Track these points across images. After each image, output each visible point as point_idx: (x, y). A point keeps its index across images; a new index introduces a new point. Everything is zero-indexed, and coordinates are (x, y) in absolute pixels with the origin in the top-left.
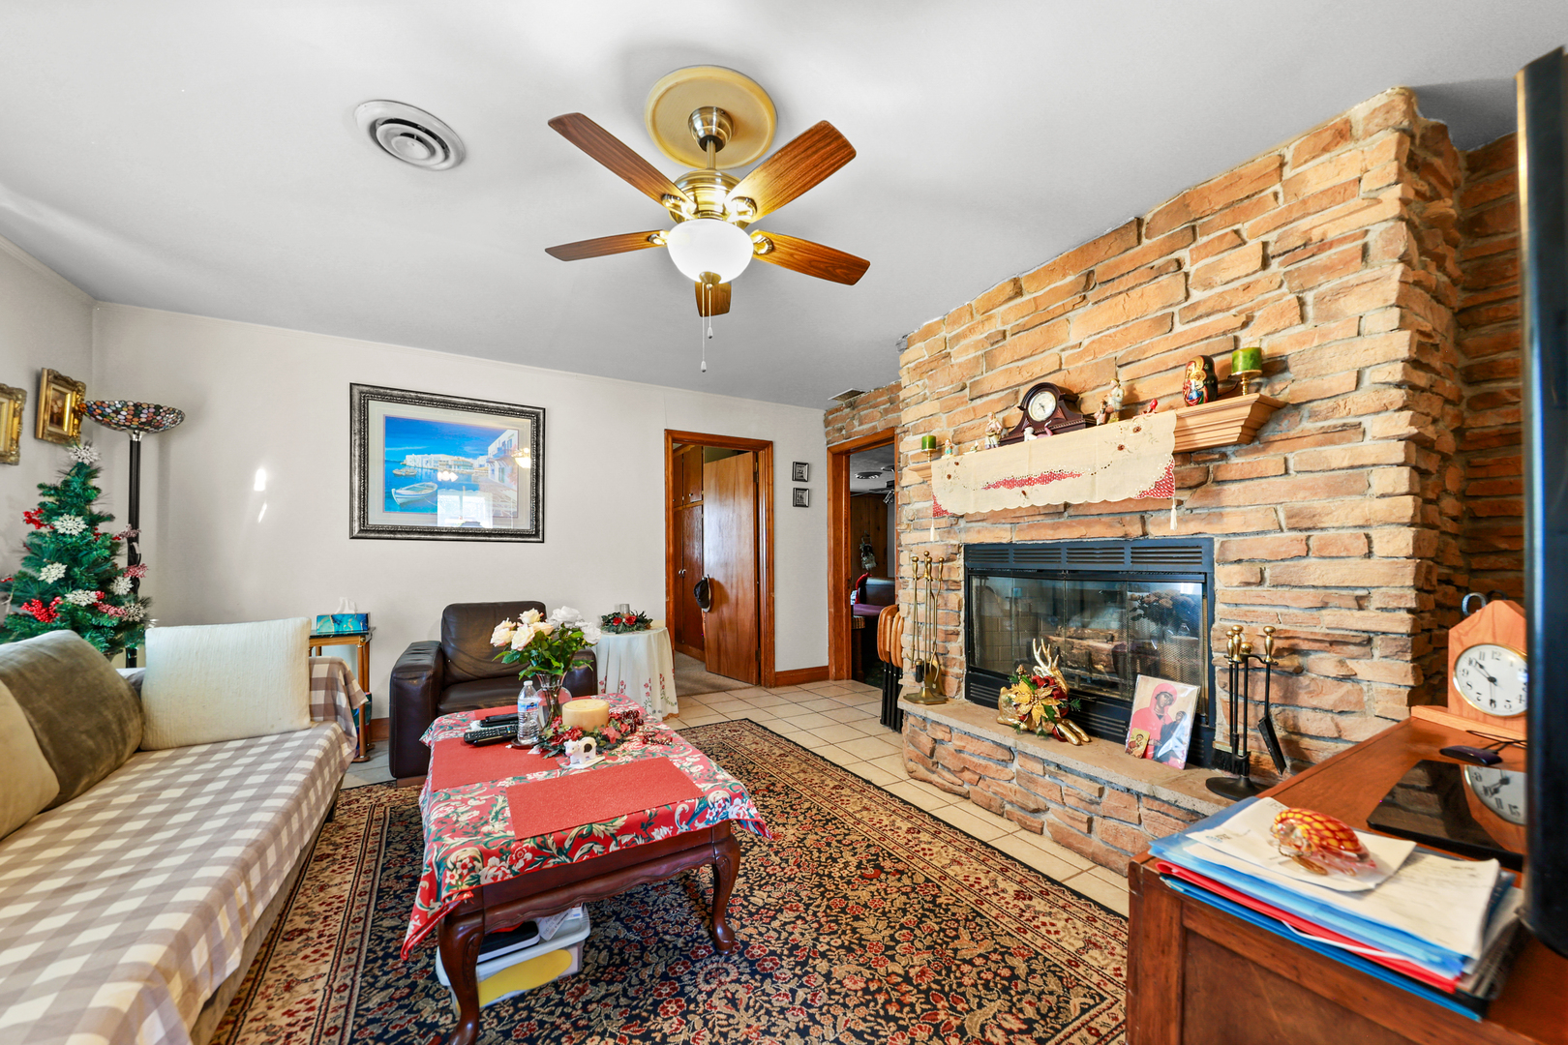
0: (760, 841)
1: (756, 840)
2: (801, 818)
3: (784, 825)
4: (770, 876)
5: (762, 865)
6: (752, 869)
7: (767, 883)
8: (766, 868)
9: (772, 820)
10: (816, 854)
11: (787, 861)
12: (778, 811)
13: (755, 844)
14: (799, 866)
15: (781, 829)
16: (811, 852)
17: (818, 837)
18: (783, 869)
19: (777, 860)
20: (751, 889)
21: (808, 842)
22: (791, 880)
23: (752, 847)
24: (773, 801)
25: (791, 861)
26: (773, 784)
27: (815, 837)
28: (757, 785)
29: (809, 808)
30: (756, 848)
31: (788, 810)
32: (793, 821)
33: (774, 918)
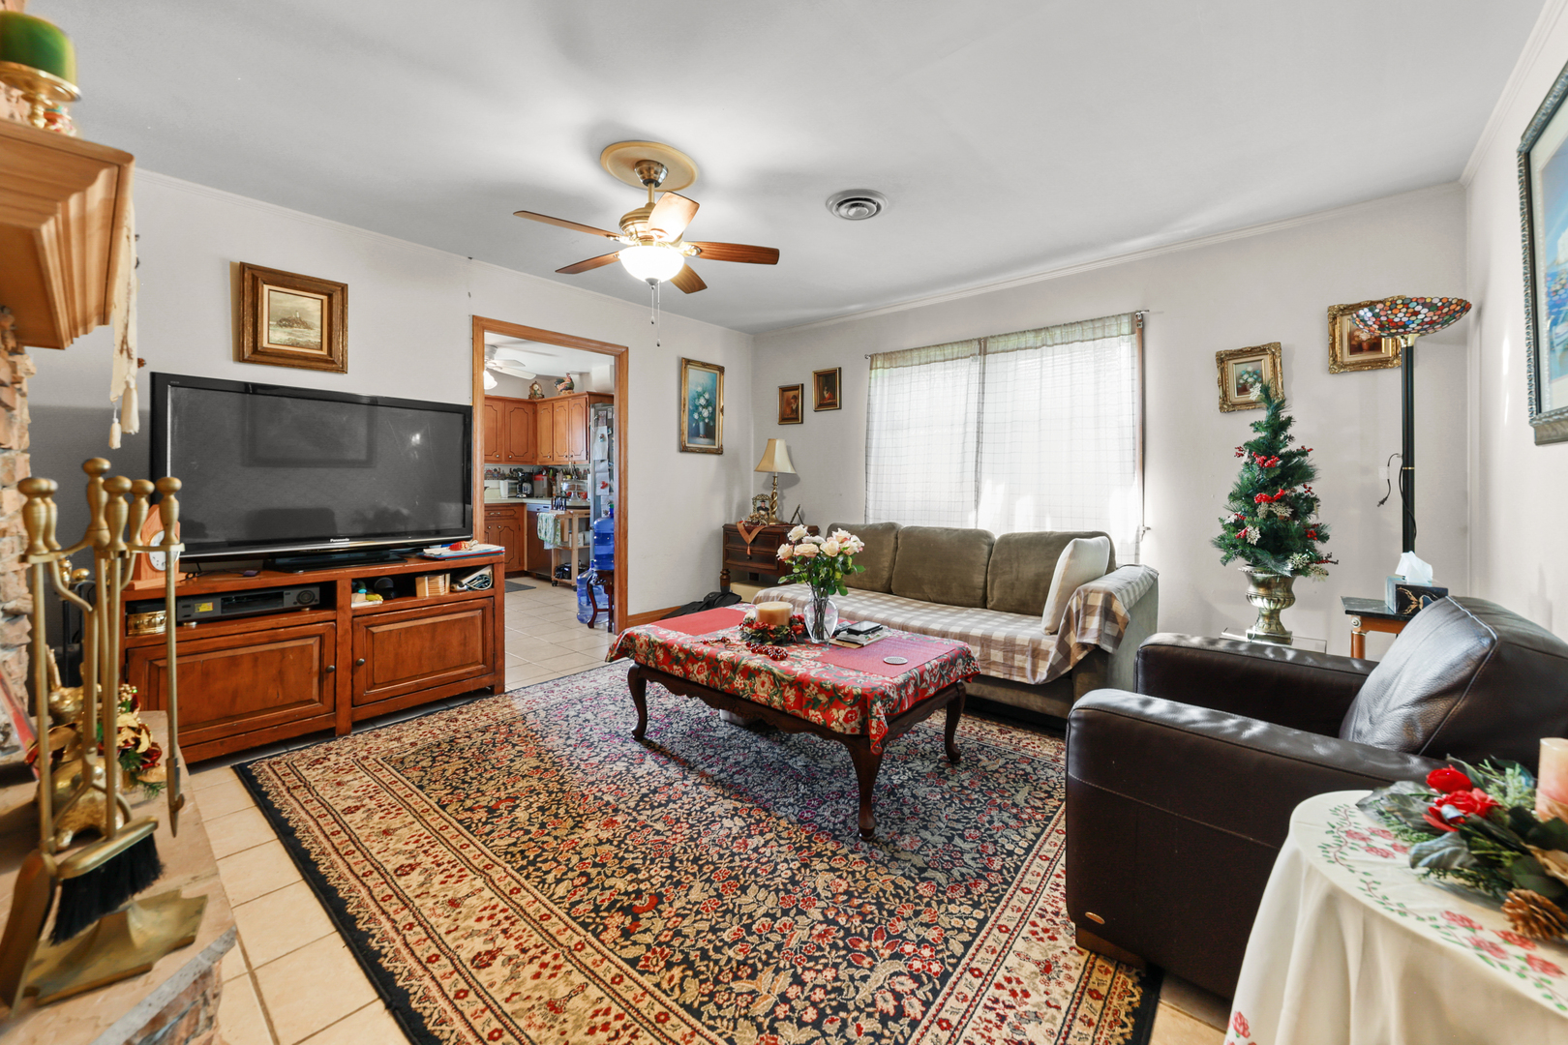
0: (629, 814)
1: (634, 814)
2: (575, 859)
3: (601, 843)
4: (612, 782)
5: (623, 790)
6: (631, 785)
7: (615, 777)
8: (618, 788)
9: (618, 846)
10: (562, 811)
11: (596, 798)
12: (612, 865)
13: (634, 809)
14: (583, 795)
15: (605, 835)
16: (567, 812)
17: (554, 833)
18: (600, 790)
19: (606, 798)
20: (628, 770)
21: (570, 823)
22: (593, 783)
23: (637, 805)
24: (621, 884)
25: (591, 798)
26: (626, 933)
27: (558, 833)
28: (659, 925)
29: (558, 881)
30: (632, 804)
31: (593, 872)
32: (587, 852)
33: (605, 757)
